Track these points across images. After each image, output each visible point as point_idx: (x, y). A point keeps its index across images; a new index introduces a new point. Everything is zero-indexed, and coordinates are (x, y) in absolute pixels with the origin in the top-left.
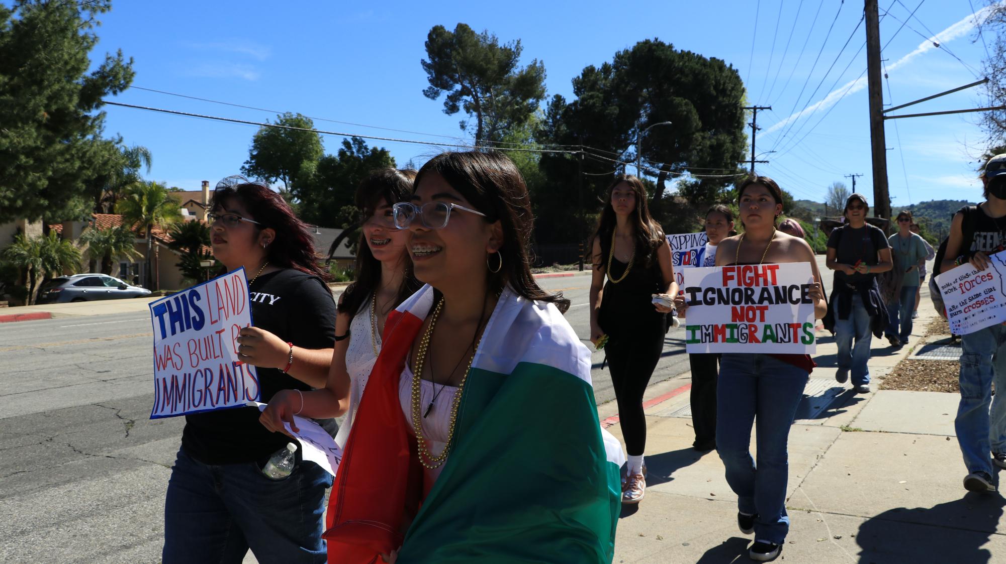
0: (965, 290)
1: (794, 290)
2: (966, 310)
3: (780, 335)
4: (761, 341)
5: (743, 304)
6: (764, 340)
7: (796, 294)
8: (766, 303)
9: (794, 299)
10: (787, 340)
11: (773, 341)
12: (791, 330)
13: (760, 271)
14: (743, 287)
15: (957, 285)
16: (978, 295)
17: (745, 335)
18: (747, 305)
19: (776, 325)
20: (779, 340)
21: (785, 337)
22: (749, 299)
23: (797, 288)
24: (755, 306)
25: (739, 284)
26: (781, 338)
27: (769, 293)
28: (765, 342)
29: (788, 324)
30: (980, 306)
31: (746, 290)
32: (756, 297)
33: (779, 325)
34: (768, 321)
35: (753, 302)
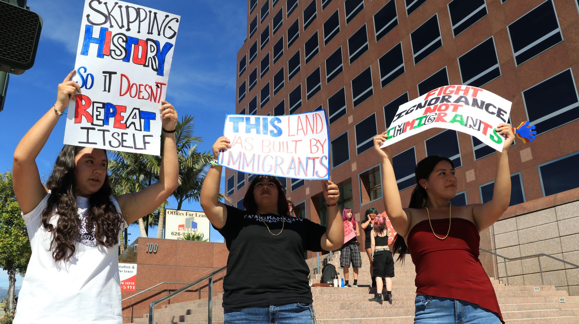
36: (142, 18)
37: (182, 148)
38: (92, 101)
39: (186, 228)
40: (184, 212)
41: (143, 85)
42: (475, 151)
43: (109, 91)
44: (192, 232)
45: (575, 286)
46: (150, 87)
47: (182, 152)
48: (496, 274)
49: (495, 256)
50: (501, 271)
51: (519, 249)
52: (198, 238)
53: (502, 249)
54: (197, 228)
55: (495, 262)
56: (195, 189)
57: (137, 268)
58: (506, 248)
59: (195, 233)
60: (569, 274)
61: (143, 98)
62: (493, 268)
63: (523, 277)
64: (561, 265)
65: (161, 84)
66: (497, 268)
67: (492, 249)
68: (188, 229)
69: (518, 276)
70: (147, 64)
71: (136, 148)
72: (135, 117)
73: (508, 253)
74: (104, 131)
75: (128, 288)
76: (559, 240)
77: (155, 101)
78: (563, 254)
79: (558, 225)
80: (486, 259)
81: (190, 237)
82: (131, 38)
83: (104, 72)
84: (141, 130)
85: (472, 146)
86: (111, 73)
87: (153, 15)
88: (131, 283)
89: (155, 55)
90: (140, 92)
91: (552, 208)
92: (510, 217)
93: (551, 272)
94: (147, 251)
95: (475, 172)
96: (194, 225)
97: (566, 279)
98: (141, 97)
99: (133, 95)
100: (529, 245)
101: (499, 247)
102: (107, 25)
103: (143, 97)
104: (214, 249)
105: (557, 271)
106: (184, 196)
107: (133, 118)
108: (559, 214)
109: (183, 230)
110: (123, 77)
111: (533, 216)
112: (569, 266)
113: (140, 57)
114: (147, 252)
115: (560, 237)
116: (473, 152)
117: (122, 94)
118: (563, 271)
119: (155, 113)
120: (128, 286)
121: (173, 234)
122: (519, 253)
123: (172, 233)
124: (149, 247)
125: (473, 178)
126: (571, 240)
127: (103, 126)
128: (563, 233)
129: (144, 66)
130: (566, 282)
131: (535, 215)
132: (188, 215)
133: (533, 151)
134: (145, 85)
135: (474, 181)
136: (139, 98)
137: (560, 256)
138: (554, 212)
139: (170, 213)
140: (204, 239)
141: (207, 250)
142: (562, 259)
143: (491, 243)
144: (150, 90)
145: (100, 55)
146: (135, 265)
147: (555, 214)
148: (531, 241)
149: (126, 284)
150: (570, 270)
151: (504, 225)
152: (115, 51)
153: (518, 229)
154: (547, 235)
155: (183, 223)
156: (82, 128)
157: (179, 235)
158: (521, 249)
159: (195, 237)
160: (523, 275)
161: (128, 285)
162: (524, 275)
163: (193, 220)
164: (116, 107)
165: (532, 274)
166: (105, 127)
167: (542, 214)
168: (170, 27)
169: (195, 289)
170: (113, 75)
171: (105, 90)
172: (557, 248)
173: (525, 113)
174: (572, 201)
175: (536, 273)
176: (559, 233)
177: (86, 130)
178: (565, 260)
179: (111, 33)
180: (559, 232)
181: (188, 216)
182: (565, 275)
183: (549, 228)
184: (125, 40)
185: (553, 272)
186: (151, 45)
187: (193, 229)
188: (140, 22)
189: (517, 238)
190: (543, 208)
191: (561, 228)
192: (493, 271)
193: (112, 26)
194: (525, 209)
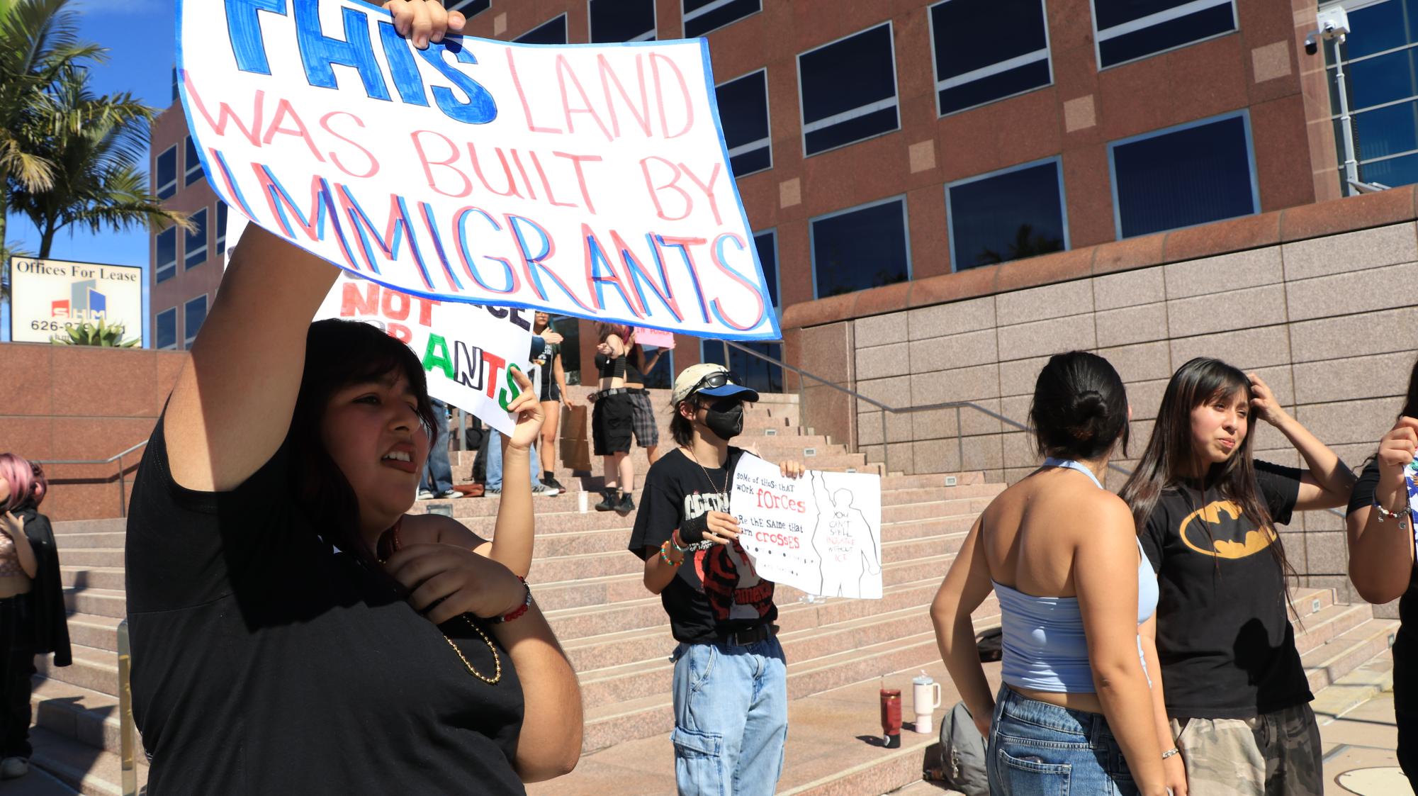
0: (763, 504)
2: (761, 537)
3: (463, 367)
10: (475, 382)
15: (756, 488)
16: (781, 525)
19: (456, 343)
20: (460, 378)
21: (472, 376)
26: (464, 375)
30: (782, 545)
37: (49, 79)
39: (75, 311)
40: (68, 267)
42: (807, 135)
44: (91, 320)
45: (1017, 470)
47: (49, 92)
48: (853, 438)
49: (854, 398)
50: (865, 430)
51: (908, 383)
52: (111, 337)
53: (871, 381)
54: (104, 308)
55: (852, 409)
56: (89, 197)
58: (881, 380)
59: (101, 324)
60: (1008, 443)
62: (847, 423)
63: (913, 446)
64: (995, 425)
66: (855, 423)
67: (849, 379)
68: (80, 311)
69: (901, 444)
73: (883, 391)
76: (996, 370)
78: (1000, 401)
79: (997, 335)
80: (833, 403)
81: (86, 334)
85: (799, 122)
91: (989, 298)
92: (894, 309)
93: (971, 438)
95: (803, 184)
96: (98, 302)
97: (1000, 455)
100: (932, 377)
101: (864, 378)
104: (158, 367)
105: (984, 437)
106: (58, 216)
108: (1002, 311)
109: (66, 314)
111: (945, 312)
112: (1011, 428)
115: (999, 362)
116: (800, 137)
118: (997, 436)
121: (35, 327)
122: (909, 394)
123: (33, 325)
125: (796, 200)
126: (1020, 371)
128: (1006, 355)
130: (1001, 460)
131: (950, 309)
132: (78, 275)
133: (937, 147)
135: (796, 207)
137: (993, 406)
138: (992, 306)
139: (23, 267)
140: (125, 340)
141: (138, 371)
142: (996, 411)
143: (846, 366)
147: (994, 310)
148: (935, 367)
150: (1012, 434)
151: (880, 326)
153: (911, 339)
154: (972, 356)
155: (66, 295)
157: (54, 328)
158: (912, 385)
159: (102, 334)
160: (913, 441)
162: (915, 443)
163: (94, 287)
165: (932, 442)
167: (966, 309)
169: (109, 475)
172: (989, 387)
173: (930, 59)
174: (1031, 285)
175: (941, 438)
176: (998, 355)
178: (1004, 415)
180: (998, 351)
181: (78, 278)
182: (1000, 446)
183: (979, 342)
185: (977, 438)
187: (94, 312)
189: (907, 359)
190: (970, 295)
191: (1003, 342)
192: (846, 431)
194: (929, 293)
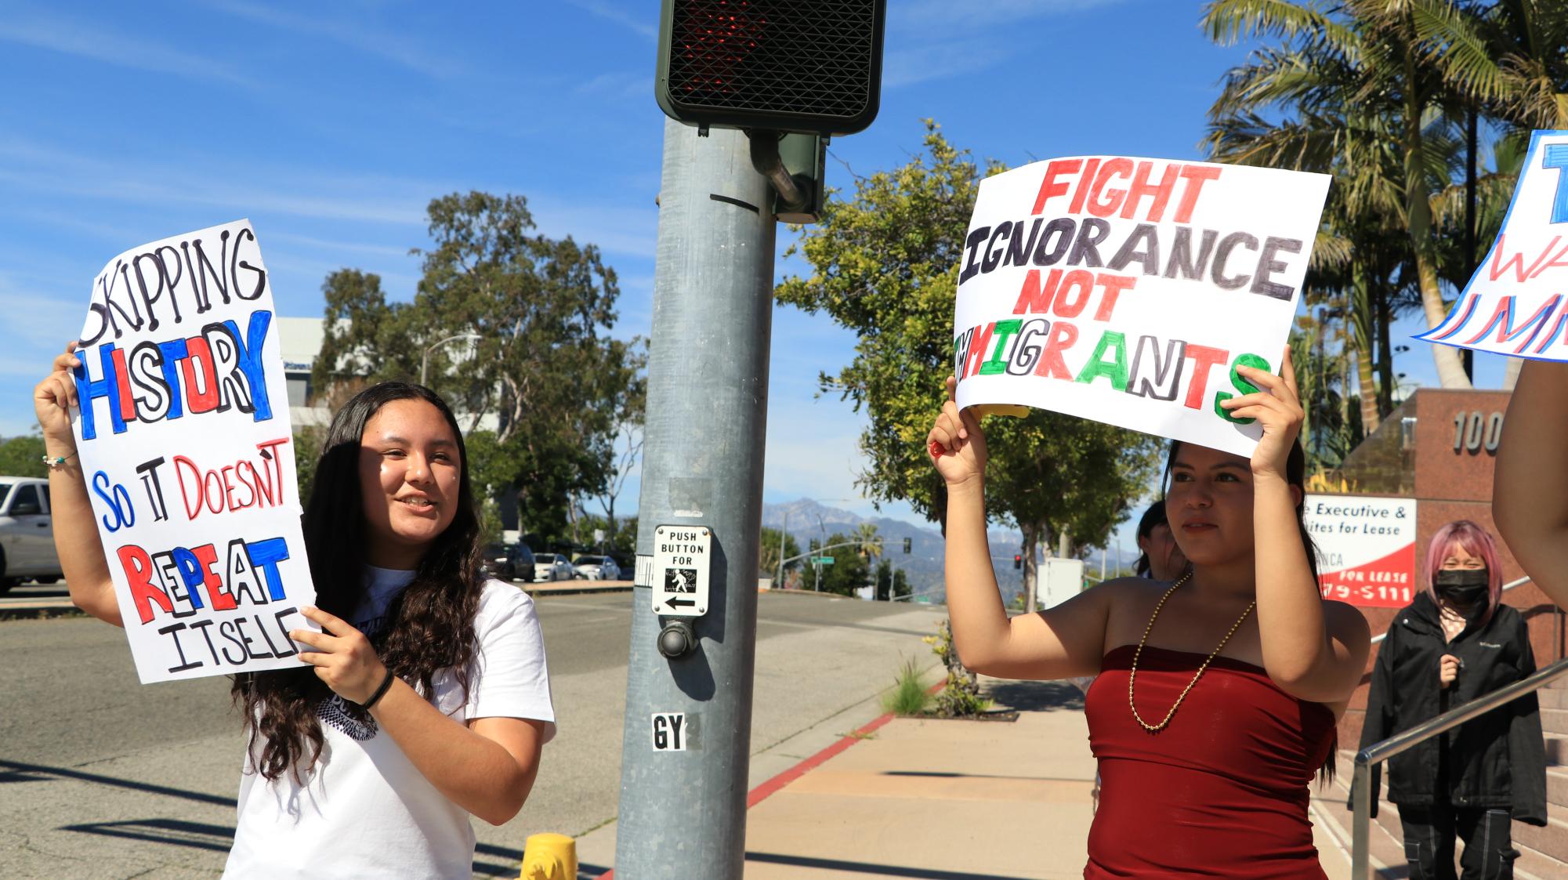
1: (1240, 248)
3: (1147, 371)
4: (1074, 378)
5: (1062, 264)
6: (1087, 376)
7: (1242, 262)
8: (1134, 269)
9: (1229, 273)
10: (1164, 390)
11: (1117, 385)
12: (1190, 365)
13: (1155, 179)
14: (1079, 219)
17: (1032, 352)
18: (1073, 268)
19: (1142, 339)
20: (1137, 388)
21: (1159, 383)
22: (1086, 249)
23: (1252, 244)
24: (1095, 271)
25: (1075, 207)
26: (1145, 382)
27: (1153, 242)
28: (1089, 380)
29: (1184, 344)
31: (1088, 223)
32: (1107, 250)
33: (1154, 340)
34: (1118, 322)
35: (1095, 261)
36: (172, 275)
38: (150, 553)
41: (230, 468)
43: (166, 518)
46: (250, 466)
57: (1418, 516)
61: (242, 505)
65: (273, 445)
70: (224, 403)
71: (279, 656)
72: (240, 569)
74: (202, 625)
75: (1383, 595)
77: (271, 501)
82: (169, 345)
83: (140, 469)
84: (265, 602)
86: (152, 465)
87: (192, 250)
88: (1392, 578)
89: (236, 366)
90: (229, 489)
94: (1457, 446)
98: (236, 504)
99: (216, 507)
102: (109, 337)
103: (239, 501)
107: (237, 572)
110: (181, 464)
113: (202, 389)
114: (1458, 451)
117: (193, 513)
119: (282, 538)
120: (1383, 590)
124: (1464, 428)
127: (193, 613)
129: (219, 412)
134: (234, 465)
136: (232, 509)
144: (250, 473)
145: (119, 426)
146: (1410, 505)
149: (1372, 578)
152: (143, 399)
156: (163, 631)
161: (1383, 584)
164: (195, 552)
166: (201, 615)
168: (244, 265)
170: (158, 469)
171: (158, 518)
177: (171, 634)
179: (121, 351)
184: (156, 358)
186: (218, 342)
188: (171, 288)
193: (118, 334)
